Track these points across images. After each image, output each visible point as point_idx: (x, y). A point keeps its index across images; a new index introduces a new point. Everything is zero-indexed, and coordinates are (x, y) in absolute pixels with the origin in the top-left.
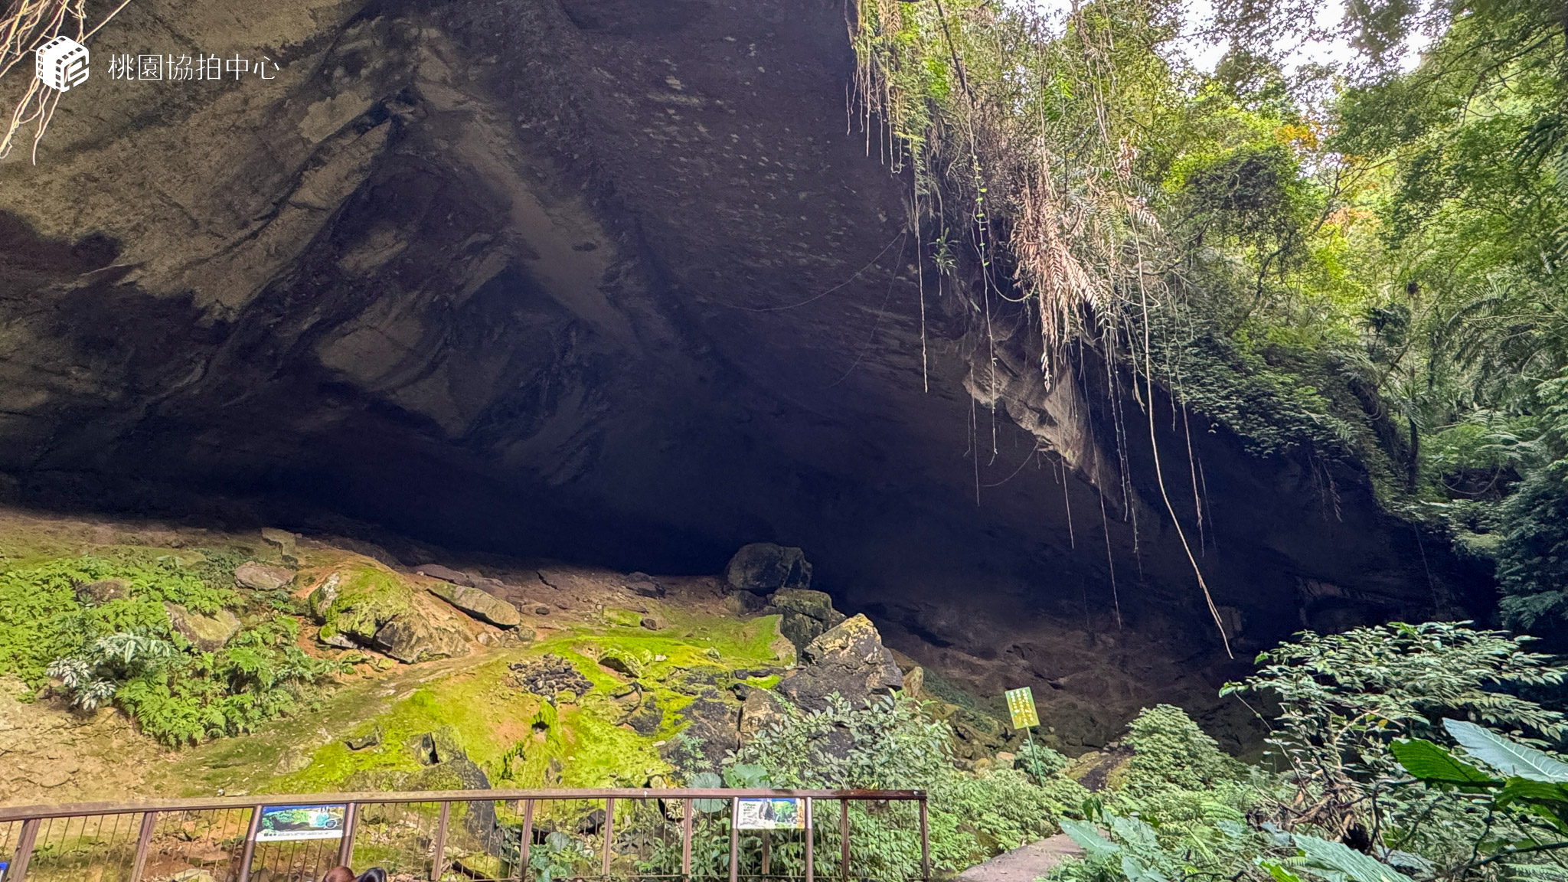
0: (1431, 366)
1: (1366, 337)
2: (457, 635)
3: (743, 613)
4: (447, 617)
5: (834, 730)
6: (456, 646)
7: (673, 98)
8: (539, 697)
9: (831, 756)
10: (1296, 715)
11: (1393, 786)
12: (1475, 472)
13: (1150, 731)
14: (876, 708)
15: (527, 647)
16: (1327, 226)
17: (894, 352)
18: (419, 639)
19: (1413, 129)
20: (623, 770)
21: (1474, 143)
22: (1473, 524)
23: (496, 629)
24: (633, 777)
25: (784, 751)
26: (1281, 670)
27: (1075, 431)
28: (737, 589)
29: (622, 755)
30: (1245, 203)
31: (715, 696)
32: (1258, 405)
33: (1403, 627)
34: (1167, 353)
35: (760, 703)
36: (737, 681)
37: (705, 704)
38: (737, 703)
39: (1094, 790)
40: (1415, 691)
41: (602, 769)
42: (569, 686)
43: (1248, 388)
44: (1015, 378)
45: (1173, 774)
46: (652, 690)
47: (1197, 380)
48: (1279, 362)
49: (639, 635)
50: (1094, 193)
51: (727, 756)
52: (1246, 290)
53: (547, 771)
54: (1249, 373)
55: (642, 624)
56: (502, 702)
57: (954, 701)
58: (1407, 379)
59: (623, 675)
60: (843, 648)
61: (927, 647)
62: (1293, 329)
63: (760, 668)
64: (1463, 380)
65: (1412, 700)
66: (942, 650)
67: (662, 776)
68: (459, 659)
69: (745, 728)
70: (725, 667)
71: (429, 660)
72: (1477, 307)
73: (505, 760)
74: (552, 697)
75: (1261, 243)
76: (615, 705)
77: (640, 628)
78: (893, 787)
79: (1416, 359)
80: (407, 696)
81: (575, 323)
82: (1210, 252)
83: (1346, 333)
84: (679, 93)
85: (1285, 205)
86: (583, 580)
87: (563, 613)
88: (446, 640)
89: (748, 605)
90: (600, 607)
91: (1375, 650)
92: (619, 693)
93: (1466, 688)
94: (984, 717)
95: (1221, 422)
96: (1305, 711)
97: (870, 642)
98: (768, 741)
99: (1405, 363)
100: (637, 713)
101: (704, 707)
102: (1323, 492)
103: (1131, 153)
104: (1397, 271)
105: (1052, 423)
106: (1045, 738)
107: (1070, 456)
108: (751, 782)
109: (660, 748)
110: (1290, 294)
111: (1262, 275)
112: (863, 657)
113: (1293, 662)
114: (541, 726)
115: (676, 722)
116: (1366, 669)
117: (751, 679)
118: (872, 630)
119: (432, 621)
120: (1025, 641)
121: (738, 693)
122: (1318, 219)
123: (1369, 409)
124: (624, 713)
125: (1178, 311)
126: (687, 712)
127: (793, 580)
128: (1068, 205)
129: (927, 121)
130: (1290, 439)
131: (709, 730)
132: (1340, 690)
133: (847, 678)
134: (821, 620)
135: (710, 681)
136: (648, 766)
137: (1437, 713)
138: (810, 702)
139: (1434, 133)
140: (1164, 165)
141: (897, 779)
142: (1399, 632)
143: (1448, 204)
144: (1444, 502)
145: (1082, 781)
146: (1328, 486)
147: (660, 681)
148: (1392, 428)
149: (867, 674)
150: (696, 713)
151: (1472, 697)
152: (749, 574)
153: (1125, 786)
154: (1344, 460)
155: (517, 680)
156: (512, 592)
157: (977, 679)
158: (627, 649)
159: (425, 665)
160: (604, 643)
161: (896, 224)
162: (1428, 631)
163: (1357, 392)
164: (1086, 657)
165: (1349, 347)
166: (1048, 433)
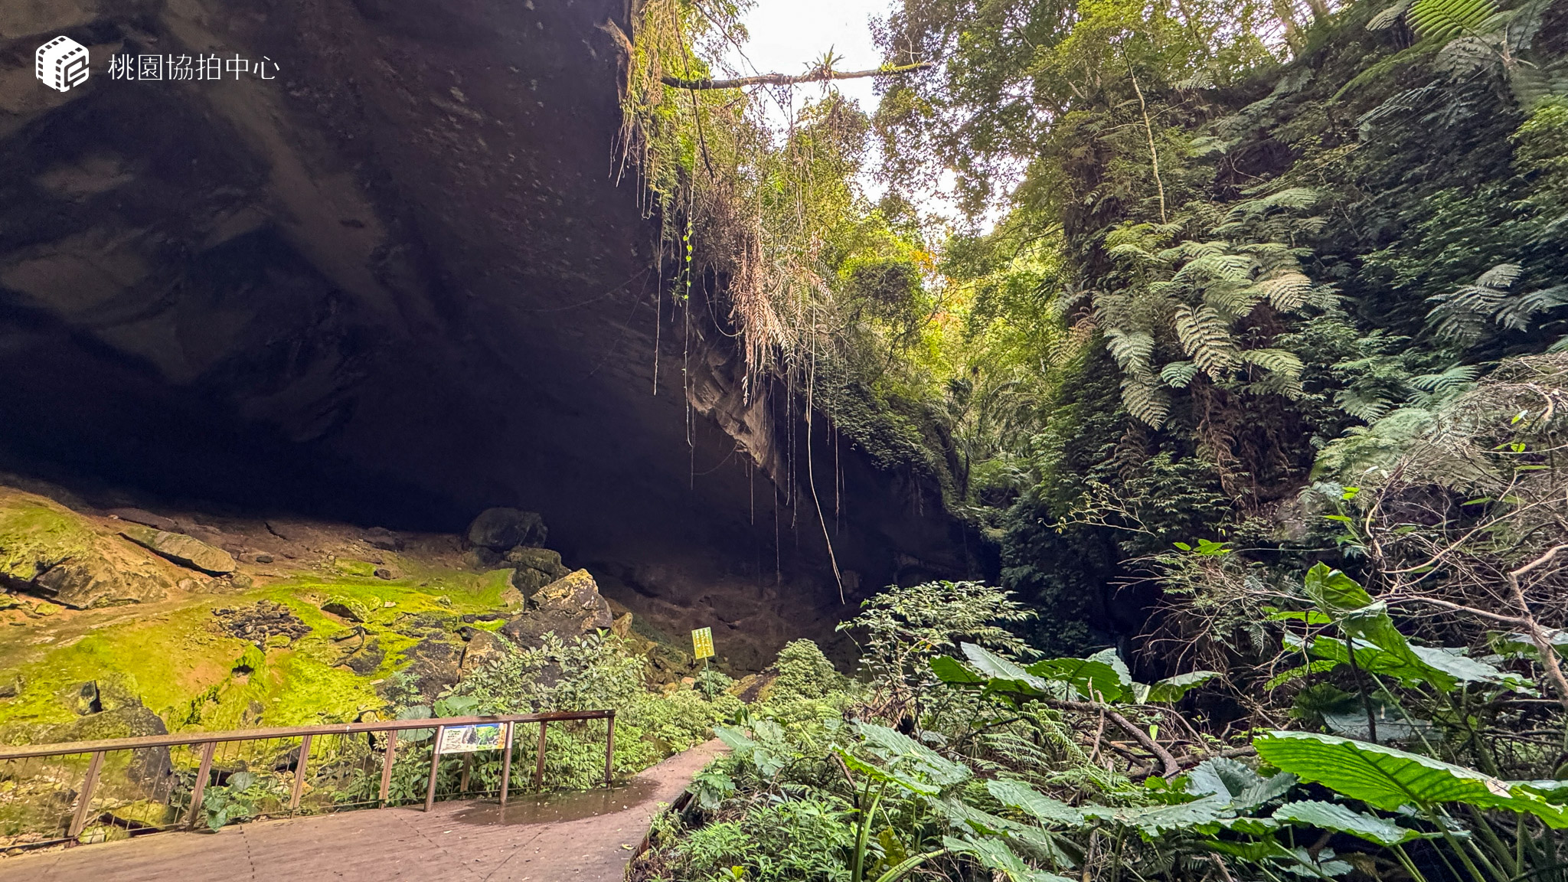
0: (980, 421)
1: (947, 397)
2: (151, 581)
3: (479, 565)
4: (141, 562)
5: (547, 663)
6: (149, 592)
7: (455, 107)
8: (245, 642)
9: (542, 685)
10: (878, 642)
11: (929, 688)
12: (996, 490)
13: (792, 658)
14: (584, 644)
15: (240, 594)
16: (933, 323)
17: (634, 362)
18: (98, 584)
19: (985, 270)
20: (334, 708)
21: (1015, 285)
22: (993, 522)
23: (203, 576)
24: (344, 714)
25: (499, 683)
26: (875, 612)
27: (764, 439)
28: (476, 546)
29: (335, 694)
30: (889, 297)
31: (441, 638)
32: (882, 434)
33: (948, 584)
34: (830, 390)
35: (483, 643)
36: (464, 625)
37: (430, 645)
38: (462, 644)
39: (748, 702)
40: (951, 626)
41: (310, 709)
42: (283, 631)
43: (877, 422)
44: (725, 395)
45: (803, 688)
46: (377, 633)
47: (848, 413)
48: (898, 406)
49: (371, 583)
50: (792, 266)
51: (446, 690)
52: (883, 356)
53: (245, 714)
54: (879, 412)
55: (376, 574)
56: (198, 647)
57: (654, 639)
58: (966, 427)
59: (347, 621)
60: (565, 597)
61: (639, 597)
62: (907, 387)
63: (489, 613)
64: (996, 431)
65: (948, 632)
66: (649, 600)
67: (375, 711)
68: (150, 605)
69: (466, 665)
70: (453, 613)
71: (108, 605)
72: (1006, 387)
73: (193, 705)
74: (261, 641)
75: (895, 325)
76: (334, 647)
77: (372, 578)
78: (590, 709)
79: (973, 416)
80: (70, 643)
81: (336, 292)
82: (863, 326)
83: (937, 393)
84: (462, 104)
85: (911, 303)
86: (317, 532)
87: (289, 562)
88: (135, 585)
89: (485, 560)
90: (332, 557)
91: (930, 598)
92: (339, 637)
93: (977, 623)
94: (677, 651)
95: (859, 443)
96: (884, 639)
97: (588, 593)
98: (485, 675)
99: (967, 417)
100: (358, 655)
101: (429, 647)
102: (914, 496)
103: (819, 244)
104: (968, 359)
105: (748, 431)
106: (720, 665)
107: (758, 457)
108: (461, 711)
109: (377, 686)
110: (908, 362)
111: (893, 347)
112: (581, 604)
113: (882, 607)
114: (245, 669)
115: (398, 662)
116: (925, 612)
117: (478, 622)
118: (591, 582)
119: (120, 566)
120: (714, 593)
121: (464, 635)
122: (929, 316)
123: (945, 444)
124: (343, 655)
125: (839, 362)
126: (411, 653)
127: (530, 540)
128: (772, 271)
129: (676, 183)
130: (899, 459)
131: (430, 668)
132: (907, 625)
133: (566, 621)
134: (550, 574)
135: (438, 625)
136: (362, 703)
137: (959, 639)
138: (530, 640)
139: (996, 275)
140: (841, 259)
141: (594, 701)
142: (945, 587)
143: (999, 320)
144: (979, 507)
145: (741, 697)
146: (917, 492)
147: (387, 625)
148: (956, 458)
149: (583, 618)
150: (419, 653)
151: (980, 629)
152: (490, 533)
153: (770, 698)
154: (929, 476)
155: (221, 625)
156: (230, 541)
157: (675, 622)
158: (354, 596)
159: (102, 611)
160: (330, 590)
161: (645, 258)
162: (962, 587)
163: (940, 433)
164: (756, 605)
165: (938, 403)
166: (743, 439)
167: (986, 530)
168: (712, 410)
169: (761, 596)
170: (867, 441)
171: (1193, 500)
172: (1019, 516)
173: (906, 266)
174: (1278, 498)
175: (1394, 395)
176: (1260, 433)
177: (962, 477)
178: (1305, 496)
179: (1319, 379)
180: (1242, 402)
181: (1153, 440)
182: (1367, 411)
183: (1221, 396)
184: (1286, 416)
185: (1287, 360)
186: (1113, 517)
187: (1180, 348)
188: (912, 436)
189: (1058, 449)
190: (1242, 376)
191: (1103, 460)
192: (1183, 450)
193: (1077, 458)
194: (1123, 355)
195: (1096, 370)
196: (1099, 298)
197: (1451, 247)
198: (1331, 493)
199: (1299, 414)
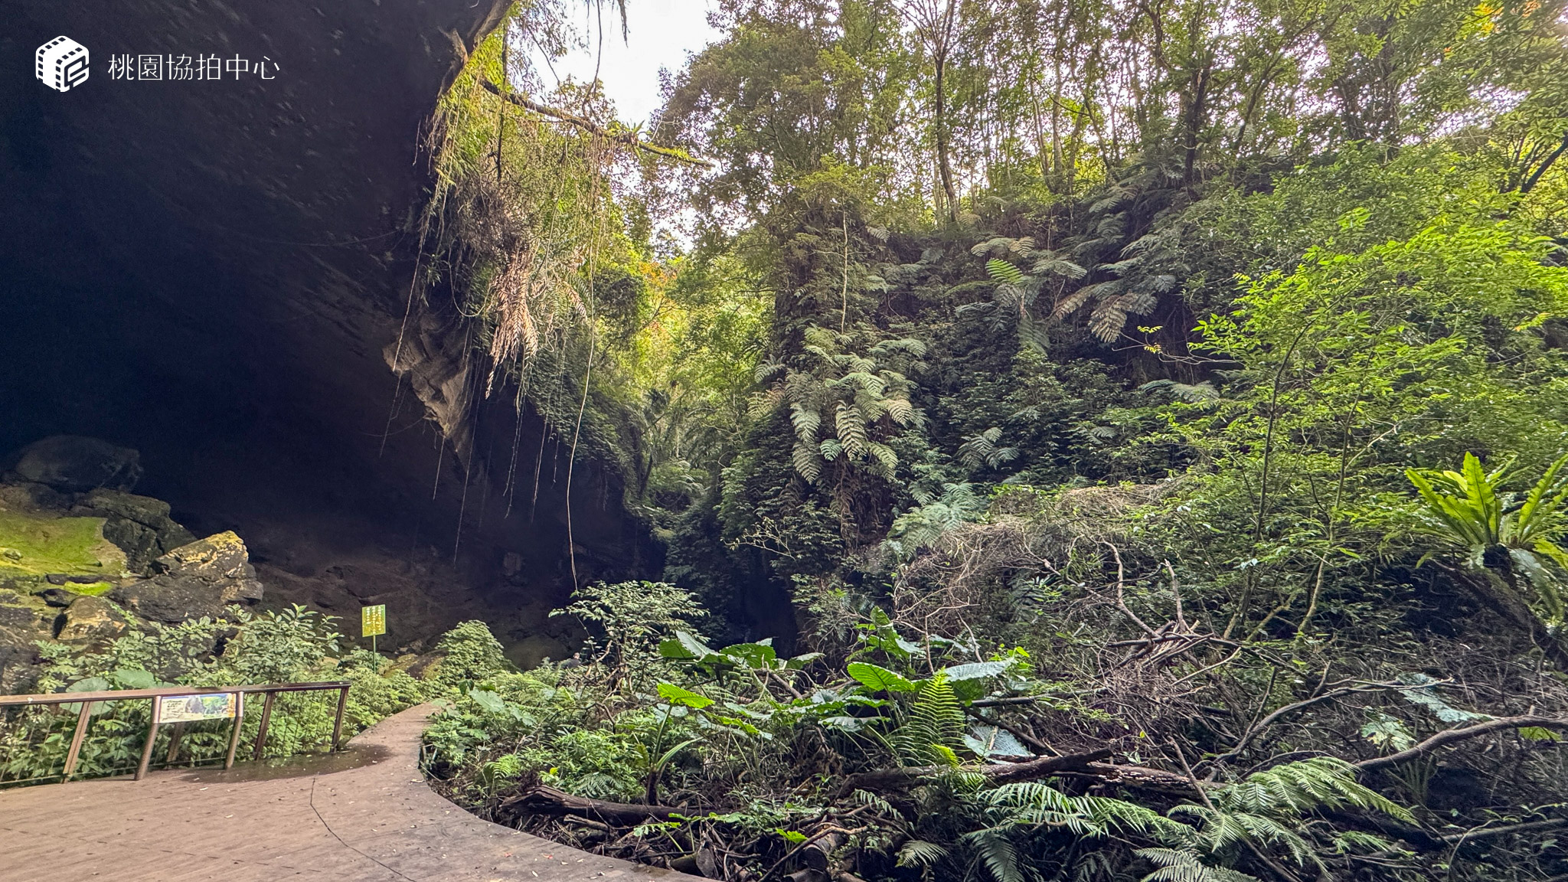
0: (669, 430)
1: (645, 403)
12: (671, 493)
13: (462, 639)
16: (646, 330)
22: (663, 523)
26: (585, 603)
27: (457, 411)
28: (28, 481)
31: (15, 602)
33: (647, 584)
35: (91, 611)
36: (52, 587)
44: (428, 360)
47: (552, 402)
48: (601, 404)
50: (555, 278)
54: (582, 406)
58: (656, 434)
60: (204, 561)
62: (612, 386)
63: (84, 574)
70: (33, 572)
83: (638, 398)
85: (634, 313)
91: (632, 594)
95: (558, 434)
97: (235, 561)
105: (442, 400)
107: (447, 428)
112: (224, 570)
113: (593, 599)
117: (71, 584)
118: (240, 547)
121: (52, 598)
122: (644, 325)
123: (635, 446)
127: (121, 483)
133: (202, 590)
134: (156, 529)
135: (8, 585)
138: (154, 611)
142: (645, 586)
144: (653, 507)
146: (604, 487)
148: (642, 460)
149: (224, 587)
152: (52, 468)
153: (438, 677)
162: (658, 587)
163: (632, 435)
164: (399, 581)
165: (637, 407)
166: (436, 407)
167: (656, 529)
168: (409, 372)
169: (406, 571)
170: (567, 433)
171: (821, 538)
172: (688, 522)
173: (638, 280)
174: (869, 544)
175: (936, 491)
176: (867, 498)
177: (643, 478)
178: (883, 546)
179: (905, 473)
180: (862, 475)
181: (807, 490)
182: (922, 498)
183: (851, 468)
184: (883, 490)
185: (891, 456)
186: (771, 543)
187: (836, 430)
188: (610, 436)
189: (741, 483)
190: (865, 459)
191: (770, 497)
192: (823, 502)
193: (753, 492)
194: (800, 426)
195: (780, 425)
196: (791, 374)
197: (979, 409)
198: (896, 548)
199: (891, 491)
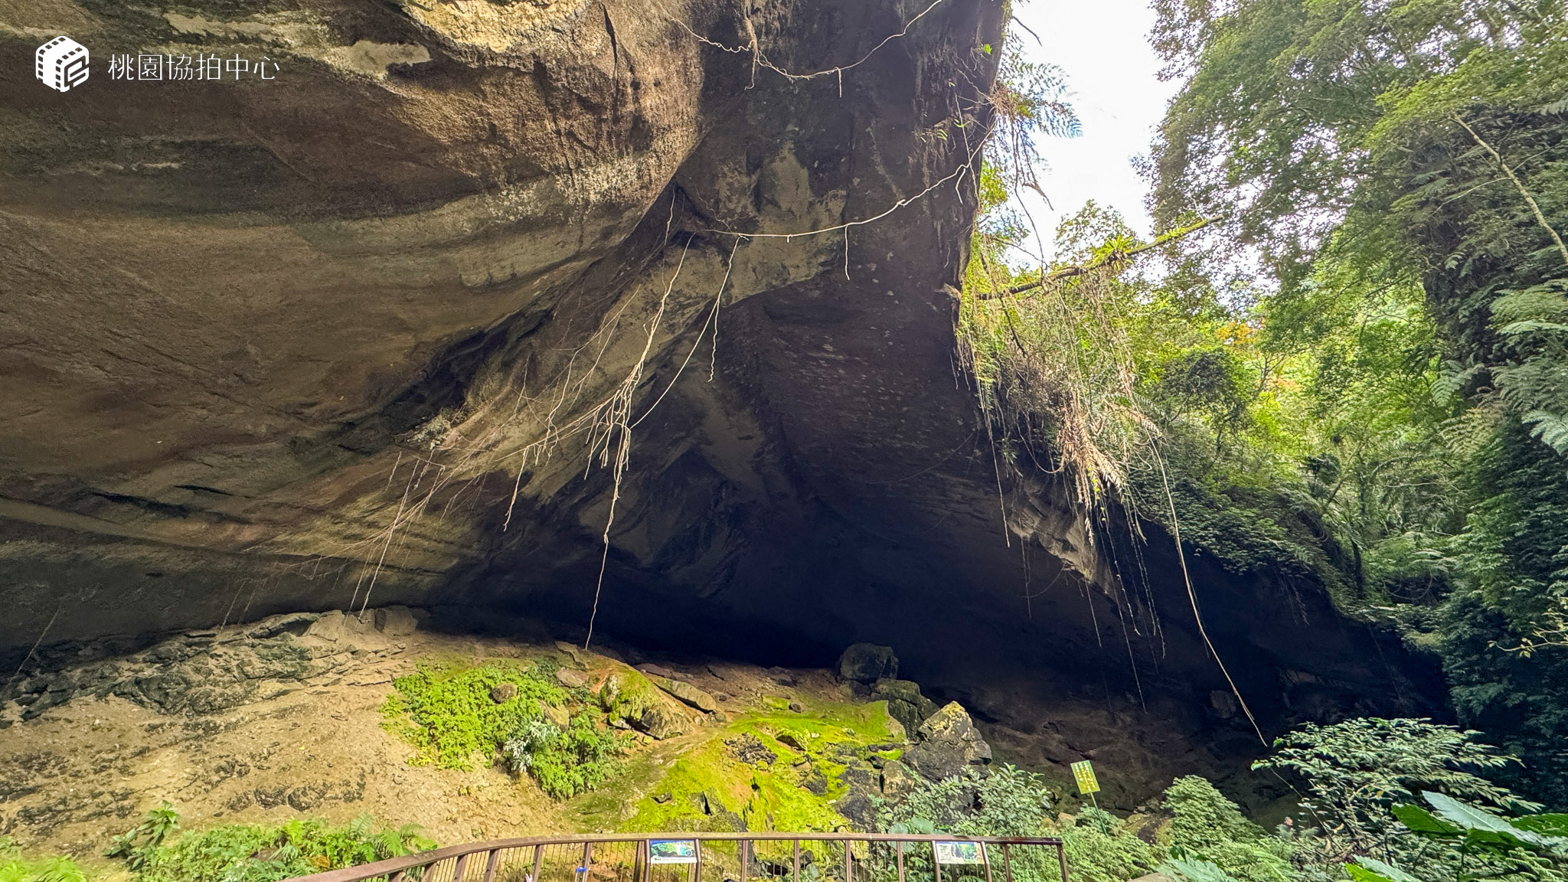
0: (1361, 498)
2: (684, 719)
3: (856, 698)
4: (674, 705)
6: (685, 726)
7: (825, 355)
8: (749, 766)
12: (1411, 580)
15: (729, 727)
17: (958, 502)
18: (665, 722)
20: (815, 820)
22: (1417, 624)
23: (703, 713)
26: (1296, 752)
27: (1091, 555)
28: (847, 679)
29: (810, 810)
31: (859, 766)
32: (1229, 533)
33: (1381, 722)
35: (893, 771)
36: (873, 754)
37: (854, 771)
38: (876, 771)
39: (1150, 844)
40: (1396, 770)
42: (763, 757)
43: (1221, 521)
44: (1045, 518)
46: (816, 760)
48: (1242, 499)
49: (791, 717)
50: (1110, 408)
52: (1209, 445)
53: (766, 822)
55: (790, 708)
56: (730, 769)
59: (794, 749)
63: (886, 743)
65: (1396, 777)
68: (690, 736)
70: (862, 743)
71: (671, 737)
73: (744, 812)
74: (756, 765)
75: (1216, 412)
76: (794, 772)
77: (789, 711)
79: (1349, 492)
80: (672, 764)
81: (725, 483)
83: (1289, 474)
84: (831, 353)
85: (1233, 388)
86: (740, 674)
87: (736, 700)
88: (679, 722)
89: (857, 692)
90: (758, 695)
91: (1362, 737)
92: (795, 763)
93: (1434, 768)
95: (1203, 547)
99: (1340, 496)
100: (810, 779)
101: (854, 774)
102: (1290, 600)
105: (1073, 549)
106: (1108, 804)
109: (833, 805)
111: (1218, 434)
112: (961, 735)
114: (756, 787)
115: (839, 786)
116: (1360, 754)
117: (881, 752)
119: (670, 708)
120: (1058, 718)
121: (875, 763)
123: (1317, 534)
124: (802, 778)
126: (844, 777)
130: (1258, 559)
131: (861, 791)
132: (1343, 768)
133: (951, 752)
135: (853, 754)
137: (1417, 787)
138: (928, 771)
142: (1378, 725)
144: (1390, 606)
145: (1139, 838)
146: (1294, 595)
147: (820, 753)
148: (1337, 546)
149: (964, 748)
150: (850, 778)
151: (1440, 775)
152: (856, 667)
154: (1305, 575)
155: (733, 753)
158: (789, 728)
159: (672, 741)
162: (1400, 725)
163: (1309, 522)
165: (1294, 486)
166: (1068, 557)
167: (1409, 636)
168: (1034, 535)
170: (1213, 544)
172: (1459, 618)
173: (1217, 354)
188: (1271, 533)
189: (1495, 551)
193: (1528, 561)
196: (1502, 373)
